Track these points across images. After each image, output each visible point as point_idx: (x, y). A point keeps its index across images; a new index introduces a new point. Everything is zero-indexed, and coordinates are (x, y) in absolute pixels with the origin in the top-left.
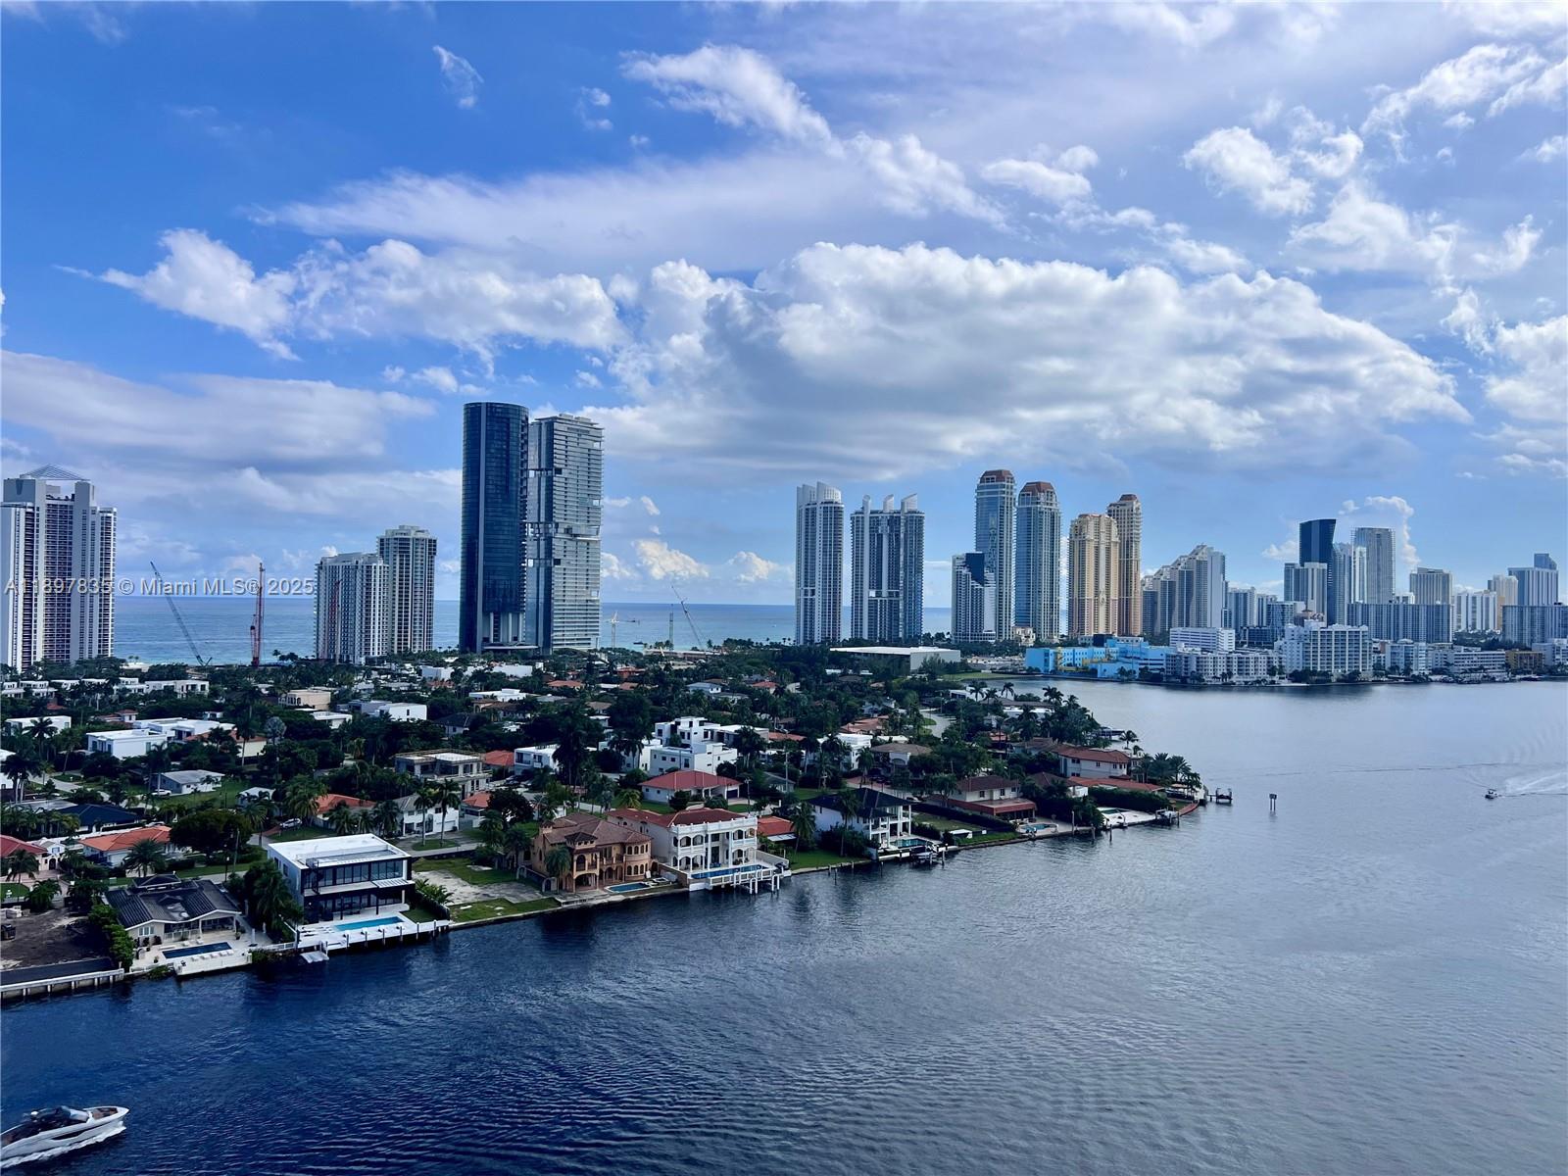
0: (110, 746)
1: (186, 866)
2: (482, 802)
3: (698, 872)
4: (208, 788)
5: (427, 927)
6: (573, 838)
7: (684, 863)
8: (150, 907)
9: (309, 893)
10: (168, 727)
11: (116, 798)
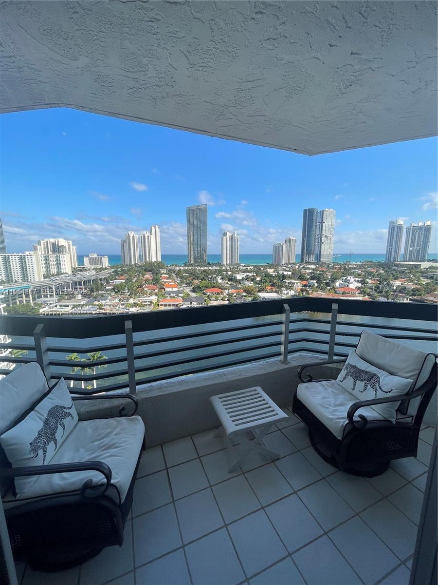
0: (236, 277)
1: (246, 296)
2: (299, 290)
4: (251, 285)
10: (246, 274)
11: (237, 285)
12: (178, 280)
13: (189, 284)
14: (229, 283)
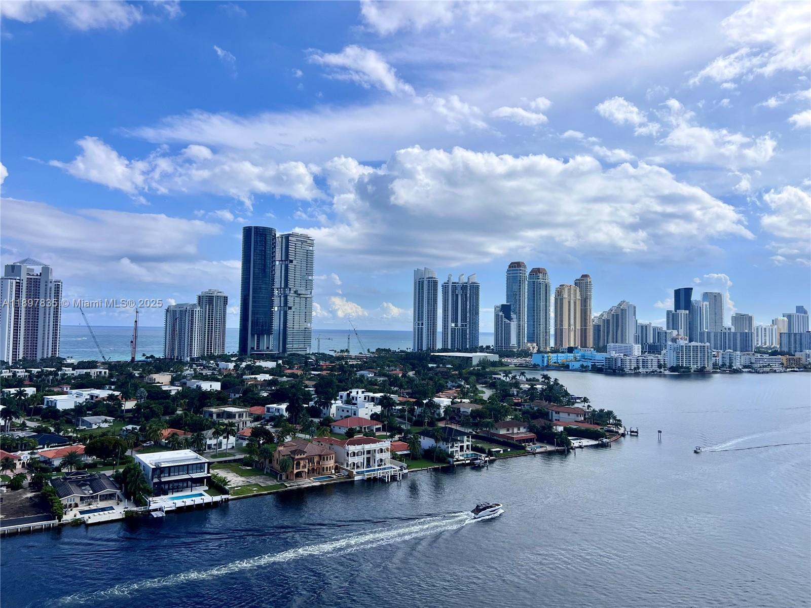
0: (55, 403)
1: (92, 466)
2: (248, 433)
3: (359, 470)
4: (106, 425)
5: (217, 498)
6: (294, 452)
7: (352, 465)
8: (73, 488)
9: (156, 480)
10: (86, 394)
11: (58, 430)
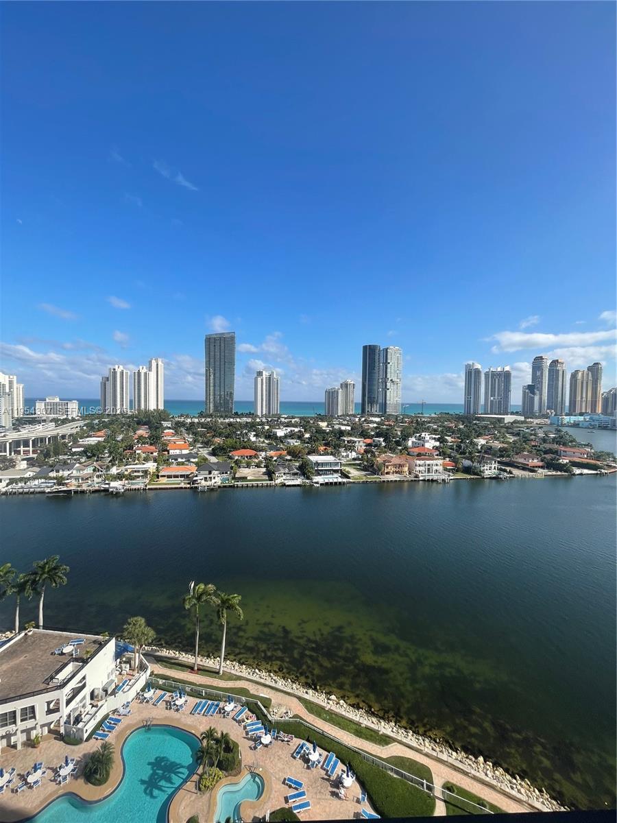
0: (277, 433)
1: (291, 460)
2: (362, 451)
3: (423, 474)
4: (296, 444)
5: (345, 480)
6: (385, 462)
7: (418, 471)
8: (281, 468)
9: (316, 468)
11: (277, 445)
12: (190, 438)
13: (206, 444)
14: (266, 441)
